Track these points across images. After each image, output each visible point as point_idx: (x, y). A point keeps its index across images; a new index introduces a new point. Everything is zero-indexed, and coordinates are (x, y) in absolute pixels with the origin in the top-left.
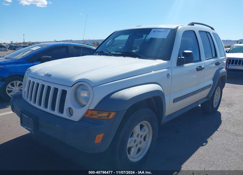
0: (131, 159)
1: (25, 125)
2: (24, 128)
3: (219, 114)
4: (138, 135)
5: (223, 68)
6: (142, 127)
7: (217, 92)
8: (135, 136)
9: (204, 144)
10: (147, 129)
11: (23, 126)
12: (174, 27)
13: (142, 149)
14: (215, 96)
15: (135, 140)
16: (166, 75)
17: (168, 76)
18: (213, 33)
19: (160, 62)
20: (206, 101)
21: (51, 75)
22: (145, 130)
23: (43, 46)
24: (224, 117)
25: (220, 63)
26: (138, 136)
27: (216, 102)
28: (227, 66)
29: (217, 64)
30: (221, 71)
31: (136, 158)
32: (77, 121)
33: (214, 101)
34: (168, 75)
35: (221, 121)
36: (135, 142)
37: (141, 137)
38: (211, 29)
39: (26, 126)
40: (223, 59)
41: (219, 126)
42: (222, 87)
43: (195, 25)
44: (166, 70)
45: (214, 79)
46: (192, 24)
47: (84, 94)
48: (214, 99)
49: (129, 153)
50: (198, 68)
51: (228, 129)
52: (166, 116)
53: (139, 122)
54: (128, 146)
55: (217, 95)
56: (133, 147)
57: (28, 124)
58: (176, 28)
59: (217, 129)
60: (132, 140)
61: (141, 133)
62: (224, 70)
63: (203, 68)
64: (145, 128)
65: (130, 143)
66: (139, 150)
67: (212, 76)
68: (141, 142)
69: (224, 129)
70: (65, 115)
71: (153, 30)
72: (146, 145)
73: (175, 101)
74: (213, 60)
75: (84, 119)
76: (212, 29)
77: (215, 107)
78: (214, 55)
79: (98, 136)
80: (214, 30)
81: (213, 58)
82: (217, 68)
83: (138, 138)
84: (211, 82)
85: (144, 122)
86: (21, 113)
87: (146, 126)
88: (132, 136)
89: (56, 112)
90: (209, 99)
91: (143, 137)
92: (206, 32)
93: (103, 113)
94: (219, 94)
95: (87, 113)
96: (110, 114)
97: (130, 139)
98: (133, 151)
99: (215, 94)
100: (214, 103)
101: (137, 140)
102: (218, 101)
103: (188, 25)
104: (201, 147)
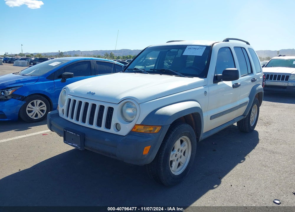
0: (173, 173)
1: (69, 142)
2: (69, 144)
3: (257, 133)
4: (179, 149)
5: (259, 84)
6: (182, 142)
7: (254, 110)
8: (176, 150)
9: (242, 161)
10: (186, 144)
11: (67, 143)
12: (209, 44)
13: (182, 164)
14: (252, 114)
15: (176, 155)
16: (204, 93)
17: (205, 94)
18: (248, 48)
19: (196, 80)
20: (243, 119)
21: (94, 93)
22: (185, 146)
23: (63, 62)
24: (261, 136)
25: (256, 80)
26: (178, 151)
27: (253, 120)
28: (264, 83)
29: (253, 80)
30: (257, 88)
31: (177, 172)
32: (124, 135)
33: (251, 120)
34: (206, 92)
35: (259, 139)
36: (176, 156)
37: (181, 152)
38: (246, 43)
39: (71, 143)
40: (259, 76)
41: (256, 145)
42: (259, 105)
43: (230, 40)
44: (202, 87)
45: (250, 96)
46: (227, 40)
47: (129, 111)
48: (251, 117)
49: (171, 167)
50: (234, 85)
51: (265, 147)
52: (203, 133)
53: (180, 137)
54: (171, 159)
55: (254, 113)
56: (174, 160)
57: (73, 140)
58: (211, 45)
59: (255, 147)
60: (173, 154)
61: (181, 148)
62: (261, 87)
63: (240, 85)
64: (185, 143)
65: (172, 157)
66: (179, 165)
67: (248, 93)
68: (181, 156)
69: (261, 147)
70: (112, 130)
71: (188, 47)
72: (185, 160)
73: (212, 118)
74: (248, 76)
75: (131, 133)
76: (248, 43)
77: (252, 125)
78: (250, 72)
79: (145, 148)
80: (250, 45)
81: (249, 74)
82: (254, 84)
83: (178, 152)
84: (247, 99)
85: (185, 138)
86: (65, 130)
87: (185, 142)
88: (173, 150)
89: (103, 128)
90: (245, 117)
91: (183, 152)
92: (241, 48)
93: (150, 128)
94: (255, 112)
95: (134, 128)
96: (156, 128)
97: (172, 153)
98: (175, 164)
99: (252, 112)
100: (251, 122)
101: (177, 154)
102: (254, 119)
103: (223, 42)
104: (239, 164)
